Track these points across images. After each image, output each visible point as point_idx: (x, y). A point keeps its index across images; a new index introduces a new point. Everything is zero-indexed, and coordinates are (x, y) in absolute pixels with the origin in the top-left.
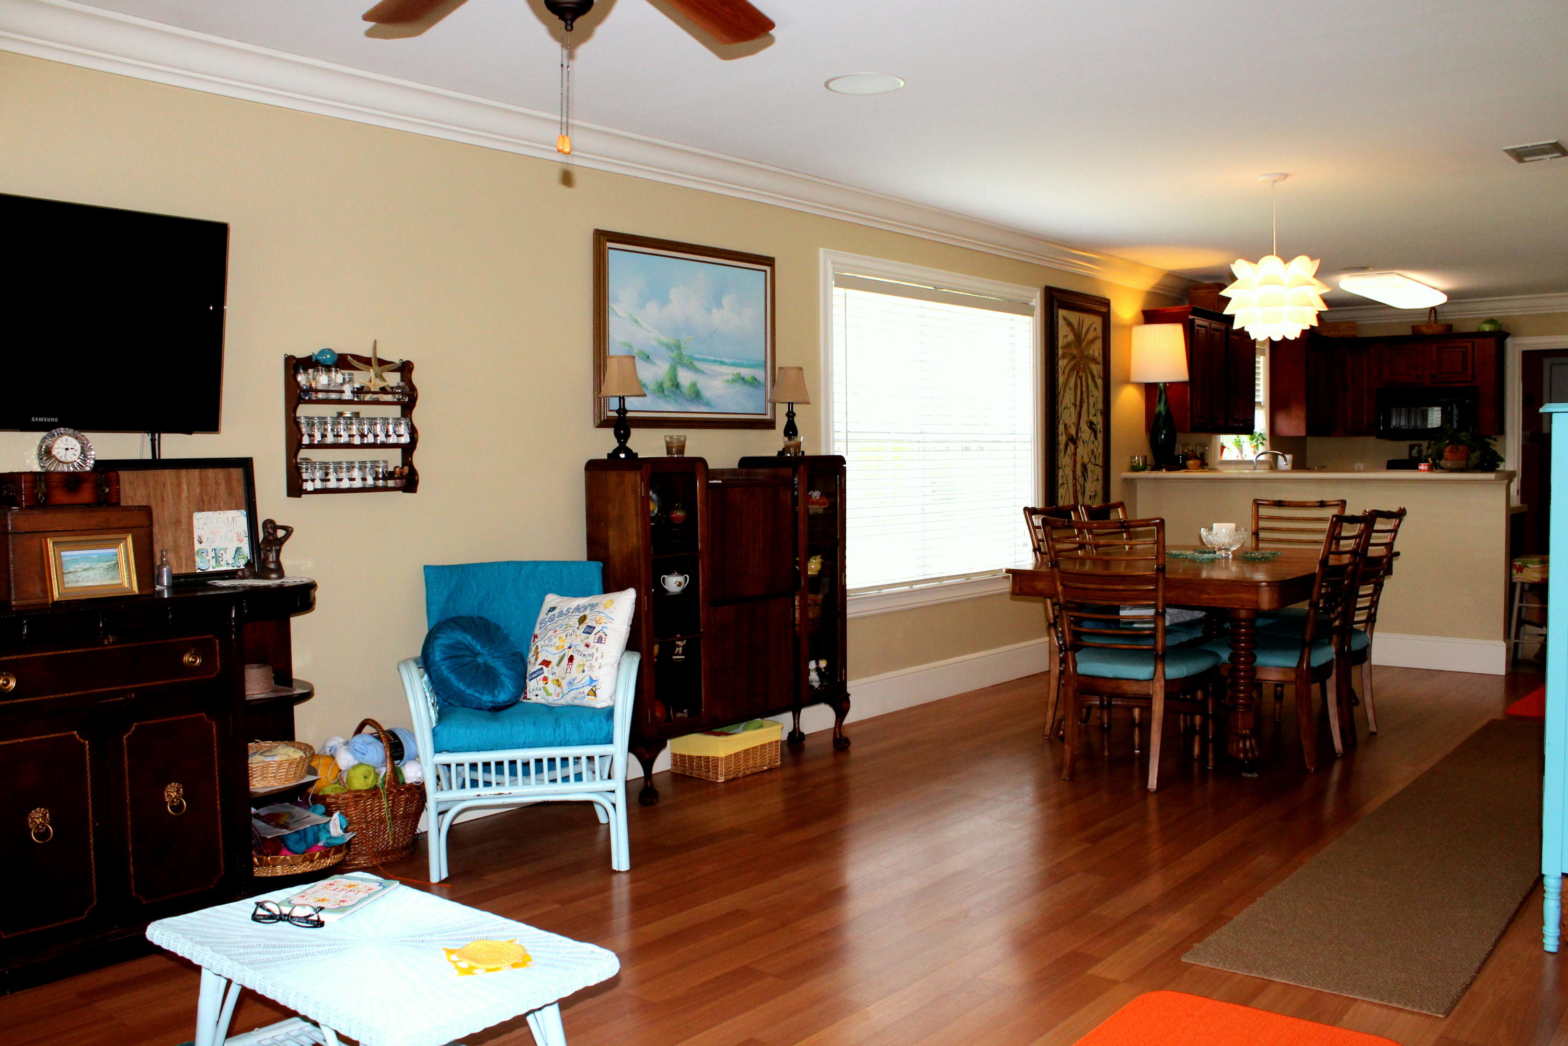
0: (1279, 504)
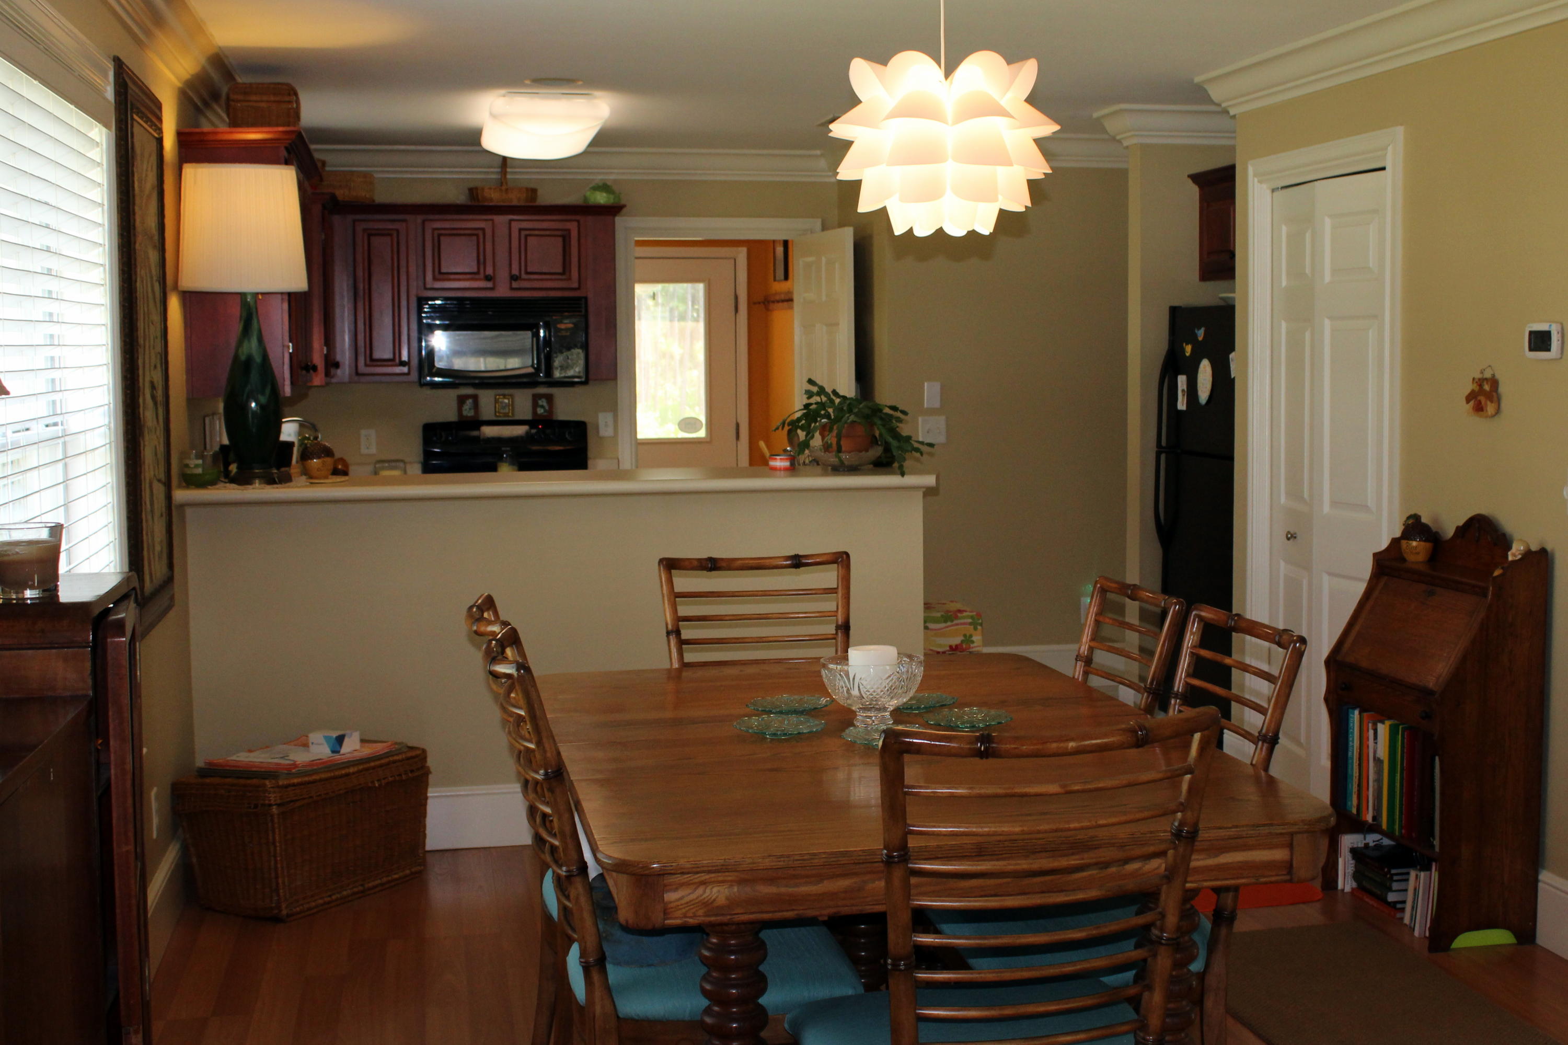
0: (712, 565)
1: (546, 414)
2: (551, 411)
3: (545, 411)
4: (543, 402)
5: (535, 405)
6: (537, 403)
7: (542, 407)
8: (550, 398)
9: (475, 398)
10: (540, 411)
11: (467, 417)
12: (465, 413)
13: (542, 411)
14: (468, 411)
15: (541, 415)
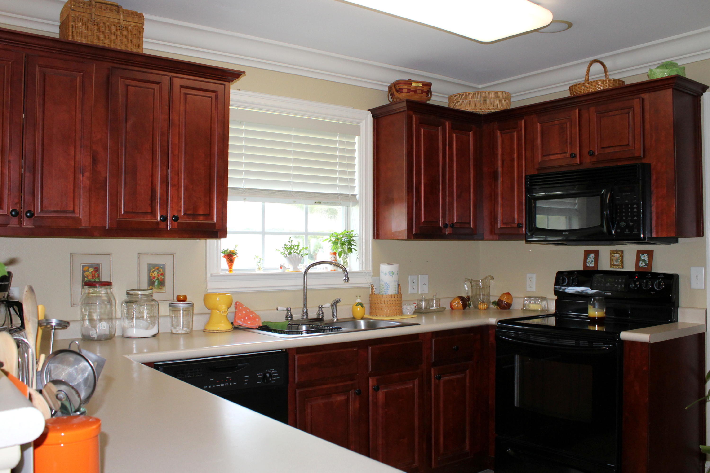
1: (646, 267)
2: (650, 264)
3: (646, 265)
4: (645, 257)
5: (638, 259)
6: (640, 257)
7: (644, 261)
8: (650, 253)
9: (596, 253)
10: (642, 264)
11: (589, 267)
12: (588, 264)
13: (644, 264)
14: (590, 263)
15: (642, 267)
